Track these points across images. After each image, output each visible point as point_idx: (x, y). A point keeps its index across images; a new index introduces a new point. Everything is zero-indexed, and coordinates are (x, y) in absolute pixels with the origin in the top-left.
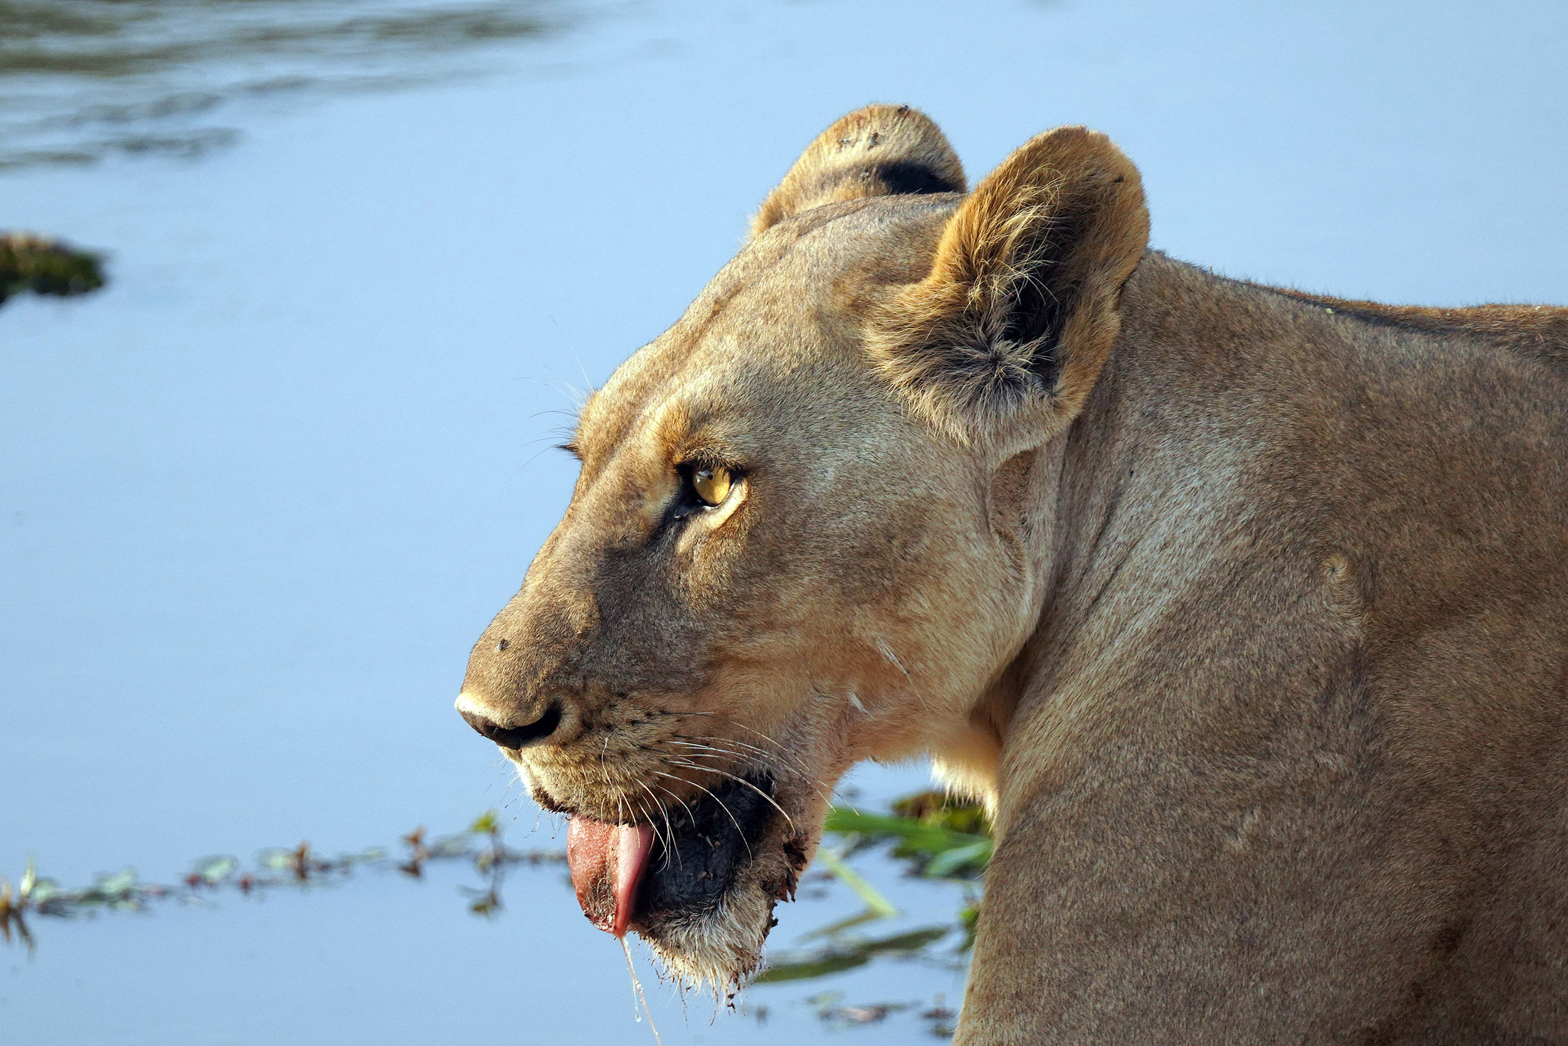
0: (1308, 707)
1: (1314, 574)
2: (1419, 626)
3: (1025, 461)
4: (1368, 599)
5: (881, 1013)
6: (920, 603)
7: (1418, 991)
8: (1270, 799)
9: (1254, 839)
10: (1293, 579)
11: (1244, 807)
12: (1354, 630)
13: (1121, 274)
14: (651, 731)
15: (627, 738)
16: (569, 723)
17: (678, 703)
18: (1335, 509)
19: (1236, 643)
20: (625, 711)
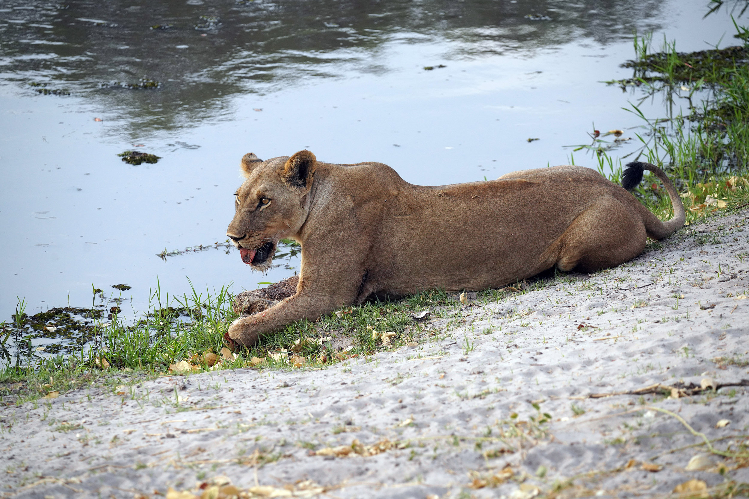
0: (348, 216)
1: (345, 198)
2: (362, 204)
3: (305, 197)
4: (354, 201)
5: (279, 266)
6: (293, 218)
7: (368, 256)
8: (344, 230)
9: (343, 236)
10: (342, 199)
11: (341, 231)
12: (352, 205)
13: (313, 172)
14: (259, 237)
15: (256, 238)
16: (247, 237)
17: (262, 232)
18: (347, 189)
19: (335, 210)
20: (255, 234)
